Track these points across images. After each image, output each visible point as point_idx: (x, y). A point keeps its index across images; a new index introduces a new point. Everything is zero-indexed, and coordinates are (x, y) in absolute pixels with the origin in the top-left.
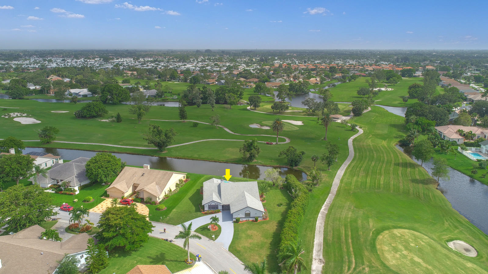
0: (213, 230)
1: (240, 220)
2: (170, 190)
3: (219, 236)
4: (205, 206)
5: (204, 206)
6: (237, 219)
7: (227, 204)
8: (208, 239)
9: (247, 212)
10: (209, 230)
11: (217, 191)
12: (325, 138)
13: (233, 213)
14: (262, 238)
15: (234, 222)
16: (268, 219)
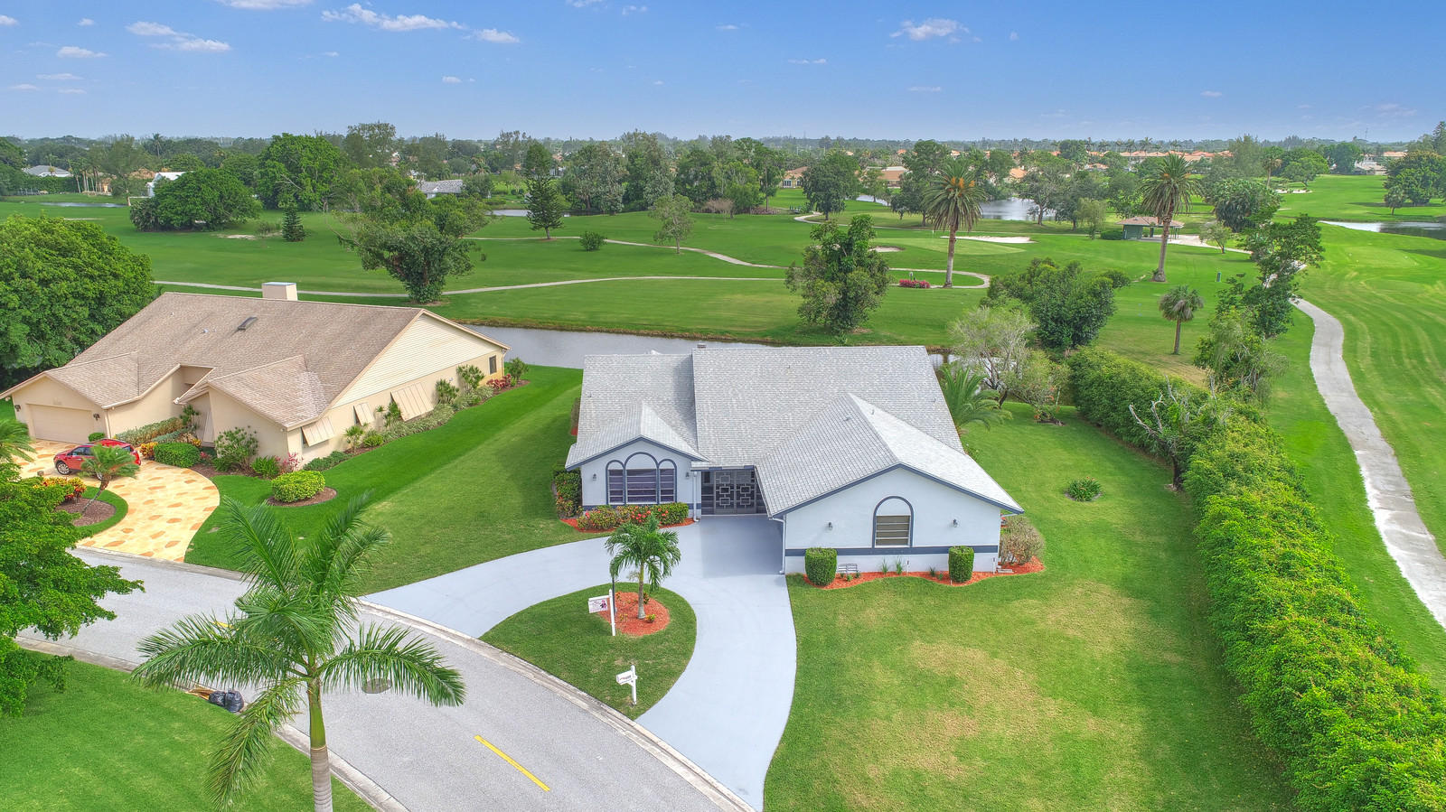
0: (628, 628)
1: (840, 569)
2: (394, 411)
3: (674, 675)
4: (586, 474)
5: (576, 471)
6: (813, 555)
7: (739, 463)
8: (579, 700)
9: (894, 509)
10: (597, 626)
11: (669, 394)
12: (1155, 273)
13: (781, 515)
14: (1052, 708)
15: (793, 580)
16: (1039, 567)
